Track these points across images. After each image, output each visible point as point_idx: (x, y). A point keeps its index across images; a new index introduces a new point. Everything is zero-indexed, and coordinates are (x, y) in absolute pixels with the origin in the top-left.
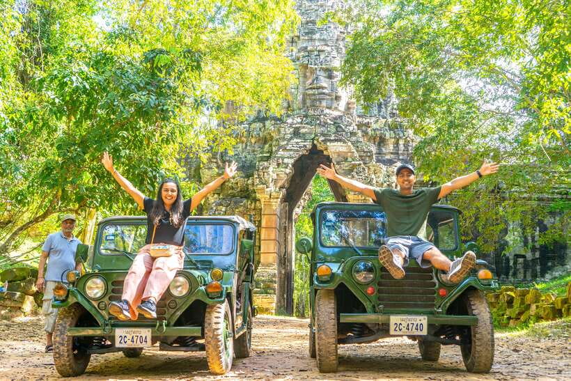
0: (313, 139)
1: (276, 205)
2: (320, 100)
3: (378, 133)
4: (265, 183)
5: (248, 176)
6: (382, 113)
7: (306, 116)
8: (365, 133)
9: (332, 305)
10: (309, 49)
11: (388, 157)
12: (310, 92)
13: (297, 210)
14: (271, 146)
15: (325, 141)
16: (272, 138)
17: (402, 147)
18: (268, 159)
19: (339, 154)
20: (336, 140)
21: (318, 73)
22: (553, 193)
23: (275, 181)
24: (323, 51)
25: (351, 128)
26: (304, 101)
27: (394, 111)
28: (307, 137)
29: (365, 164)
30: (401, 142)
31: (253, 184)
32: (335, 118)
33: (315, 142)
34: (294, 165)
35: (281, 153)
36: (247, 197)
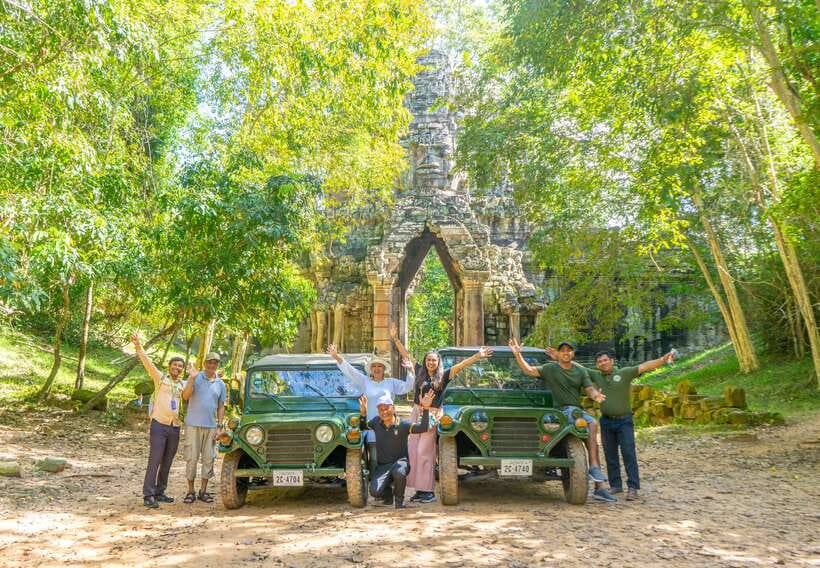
0: (425, 222)
1: (389, 291)
2: (432, 180)
3: (493, 212)
4: (377, 269)
5: (359, 260)
6: (496, 192)
7: (418, 197)
8: (479, 213)
9: (453, 450)
10: (419, 126)
11: (503, 237)
12: (422, 171)
13: (410, 291)
14: (381, 227)
15: (438, 224)
16: (382, 220)
17: (517, 226)
18: (379, 243)
19: (452, 237)
20: (448, 223)
21: (429, 152)
22: (675, 272)
23: (387, 267)
24: (434, 128)
25: (464, 210)
26: (415, 181)
27: (509, 189)
28: (419, 219)
29: (480, 246)
30: (517, 222)
31: (364, 269)
32: (448, 199)
33: (428, 224)
34: (405, 249)
35: (392, 236)
36: (358, 282)
